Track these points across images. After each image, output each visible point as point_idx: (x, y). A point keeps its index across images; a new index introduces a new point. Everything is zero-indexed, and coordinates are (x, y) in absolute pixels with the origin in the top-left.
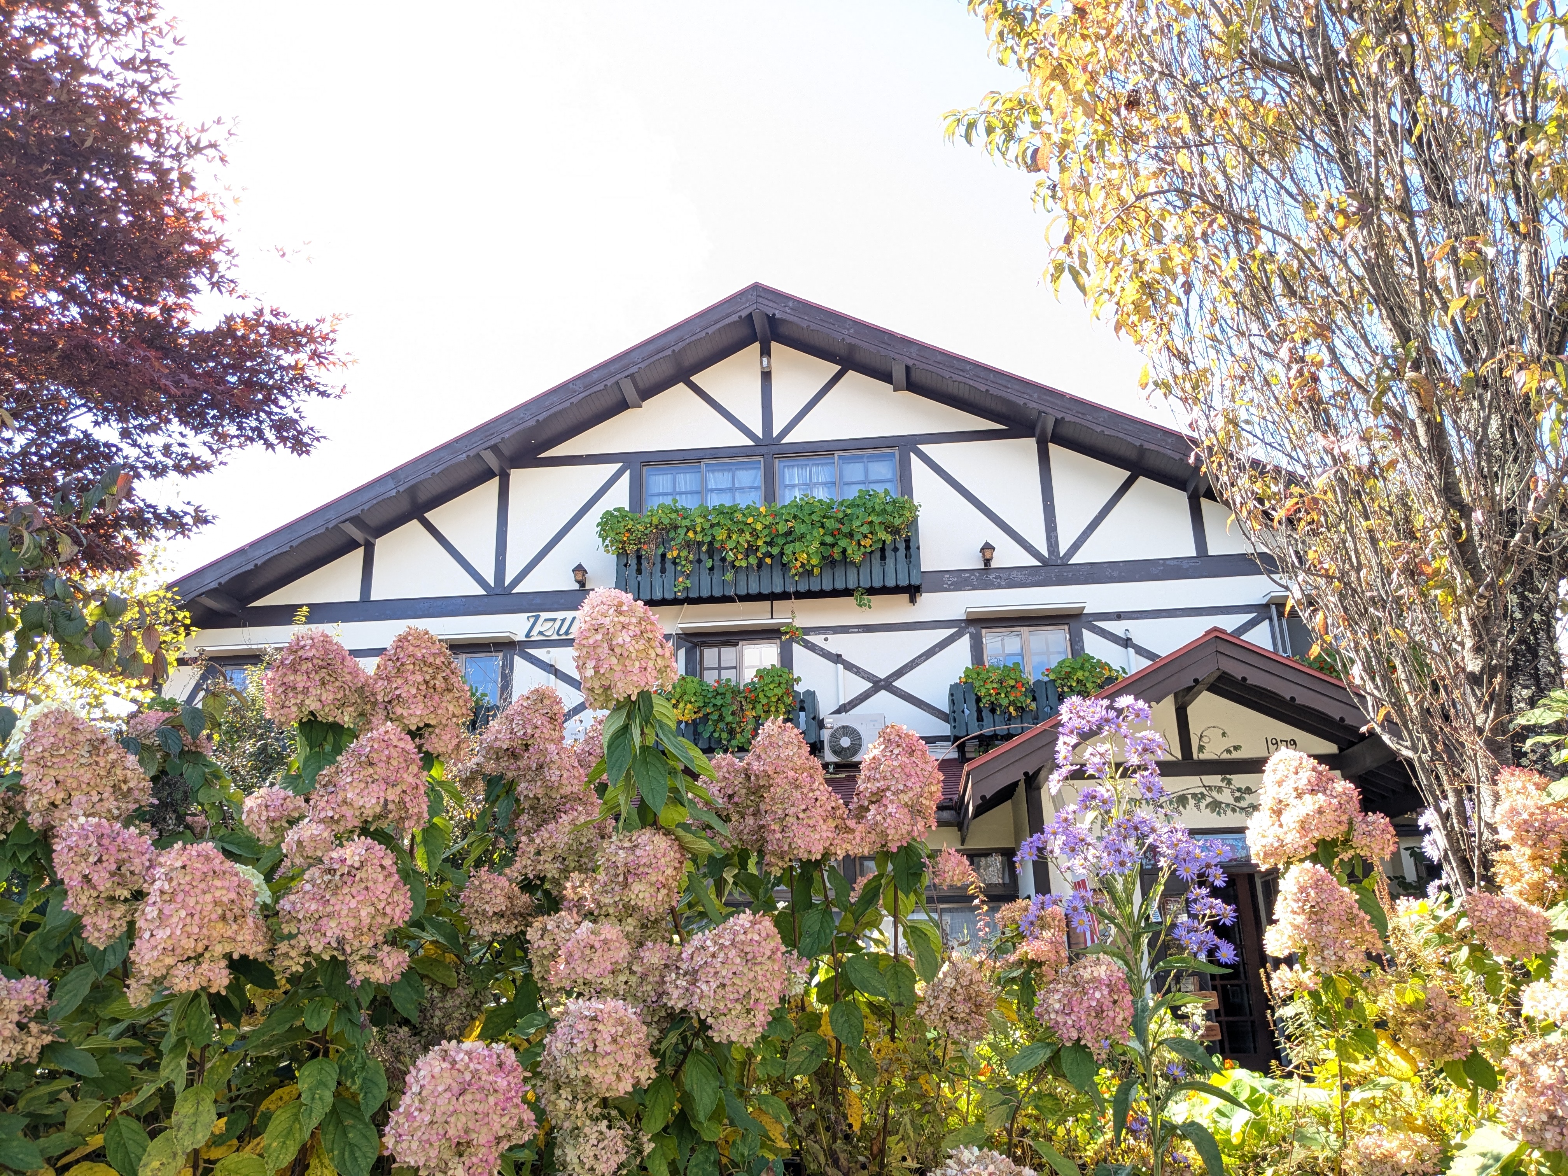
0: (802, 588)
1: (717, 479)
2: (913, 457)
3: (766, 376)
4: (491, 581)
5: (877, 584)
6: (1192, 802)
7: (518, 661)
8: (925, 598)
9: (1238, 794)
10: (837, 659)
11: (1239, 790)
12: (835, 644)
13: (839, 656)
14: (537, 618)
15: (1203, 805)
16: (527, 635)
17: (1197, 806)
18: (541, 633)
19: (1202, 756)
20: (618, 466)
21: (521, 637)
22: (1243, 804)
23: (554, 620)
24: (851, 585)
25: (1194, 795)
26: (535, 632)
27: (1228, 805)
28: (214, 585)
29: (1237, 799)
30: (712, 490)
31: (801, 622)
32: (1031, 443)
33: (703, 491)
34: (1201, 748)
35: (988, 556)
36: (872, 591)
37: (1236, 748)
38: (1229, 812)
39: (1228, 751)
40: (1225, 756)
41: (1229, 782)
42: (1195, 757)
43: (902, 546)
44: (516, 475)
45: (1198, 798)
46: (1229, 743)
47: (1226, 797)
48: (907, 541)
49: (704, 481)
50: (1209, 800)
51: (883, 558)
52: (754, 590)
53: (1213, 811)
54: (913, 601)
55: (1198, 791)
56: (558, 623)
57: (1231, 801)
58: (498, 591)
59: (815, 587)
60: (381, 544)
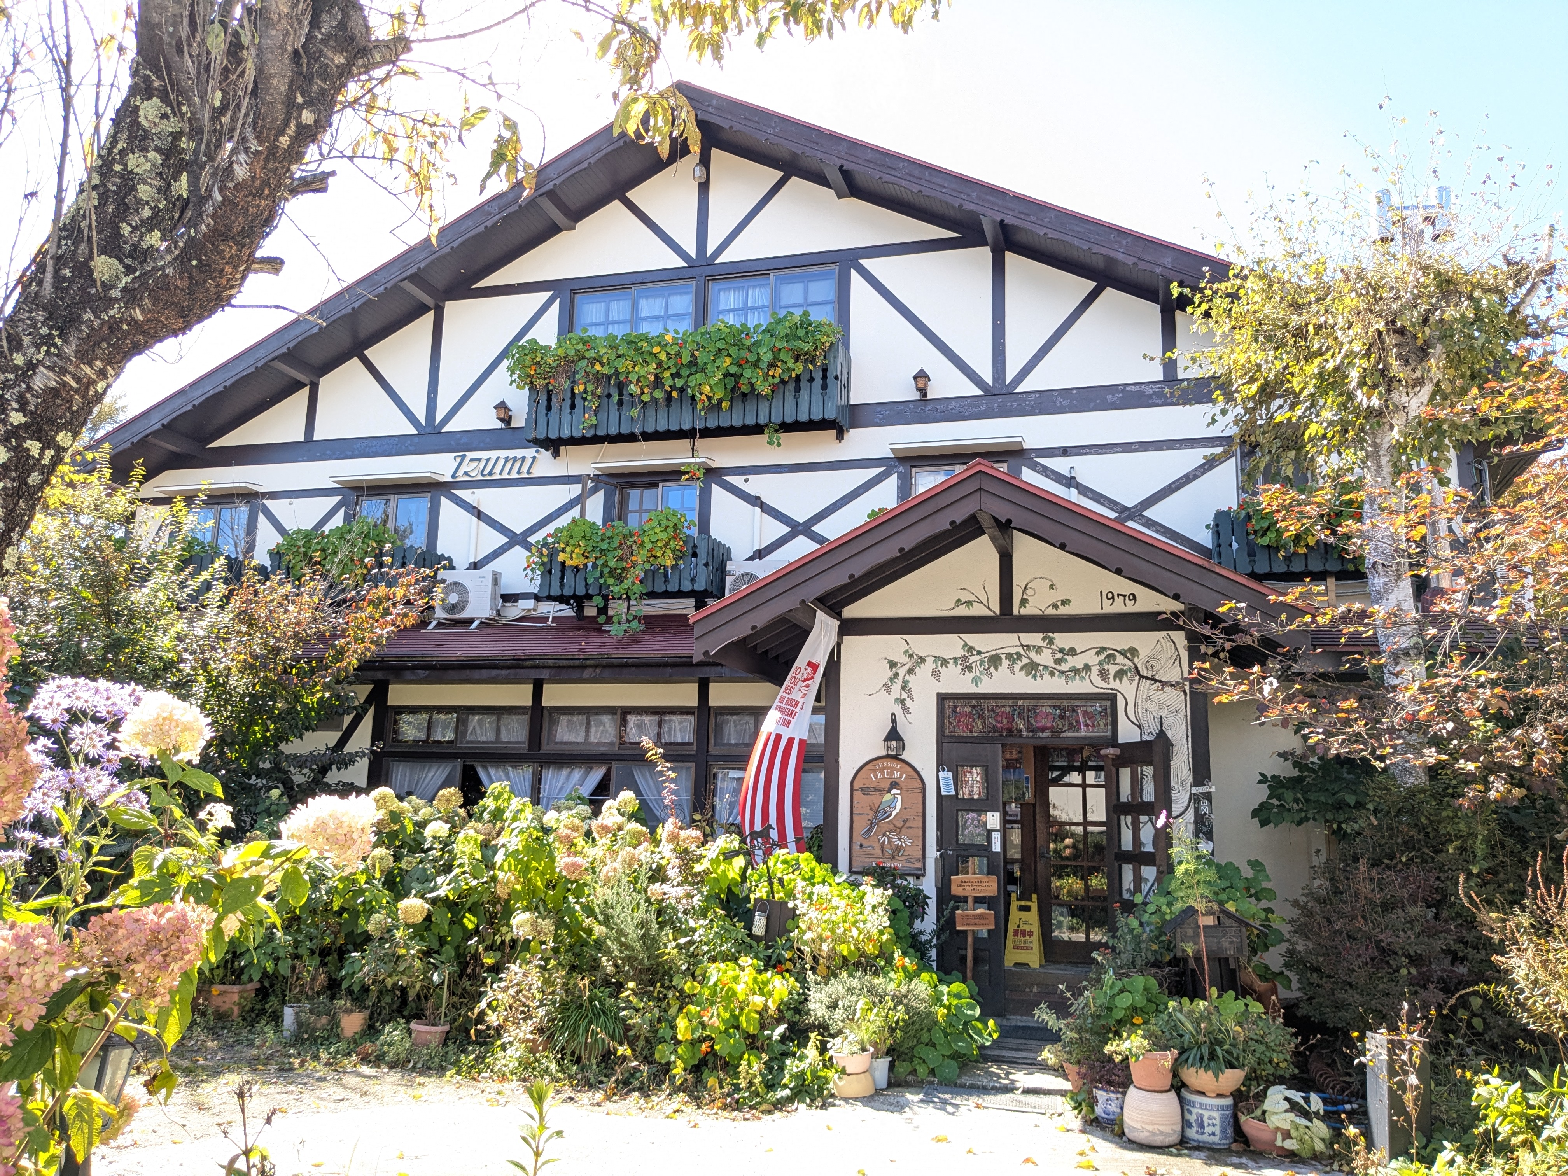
0: (712, 424)
1: (649, 306)
2: (854, 273)
3: (704, 187)
4: (422, 419)
5: (789, 419)
6: (1005, 663)
7: (445, 502)
8: (854, 434)
9: (1059, 656)
10: (755, 501)
11: (1061, 650)
12: (755, 485)
13: (758, 498)
14: (463, 457)
15: (1018, 666)
16: (453, 476)
17: (1011, 668)
18: (466, 473)
19: (1024, 611)
20: (548, 294)
21: (448, 478)
22: (1064, 667)
23: (479, 460)
24: (762, 421)
25: (1009, 656)
26: (460, 473)
27: (1046, 667)
28: (158, 426)
29: (1058, 662)
30: (645, 319)
31: (718, 462)
32: (985, 254)
33: (635, 318)
34: (1024, 602)
35: (921, 385)
36: (787, 427)
37: (1064, 603)
38: (1047, 676)
39: (1055, 606)
40: (1051, 611)
41: (1051, 642)
42: (1016, 612)
43: (818, 376)
44: (452, 308)
45: (1013, 658)
46: (1056, 596)
47: (1046, 658)
48: (825, 370)
49: (635, 309)
50: (1025, 661)
51: (797, 390)
52: (662, 427)
53: (1028, 674)
54: (840, 437)
55: (1013, 651)
56: (483, 463)
57: (1050, 663)
58: (428, 430)
59: (724, 423)
60: (326, 383)
